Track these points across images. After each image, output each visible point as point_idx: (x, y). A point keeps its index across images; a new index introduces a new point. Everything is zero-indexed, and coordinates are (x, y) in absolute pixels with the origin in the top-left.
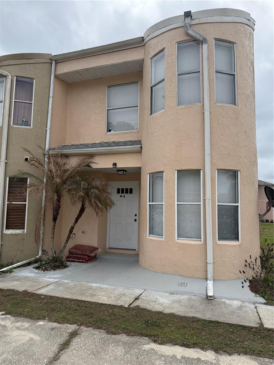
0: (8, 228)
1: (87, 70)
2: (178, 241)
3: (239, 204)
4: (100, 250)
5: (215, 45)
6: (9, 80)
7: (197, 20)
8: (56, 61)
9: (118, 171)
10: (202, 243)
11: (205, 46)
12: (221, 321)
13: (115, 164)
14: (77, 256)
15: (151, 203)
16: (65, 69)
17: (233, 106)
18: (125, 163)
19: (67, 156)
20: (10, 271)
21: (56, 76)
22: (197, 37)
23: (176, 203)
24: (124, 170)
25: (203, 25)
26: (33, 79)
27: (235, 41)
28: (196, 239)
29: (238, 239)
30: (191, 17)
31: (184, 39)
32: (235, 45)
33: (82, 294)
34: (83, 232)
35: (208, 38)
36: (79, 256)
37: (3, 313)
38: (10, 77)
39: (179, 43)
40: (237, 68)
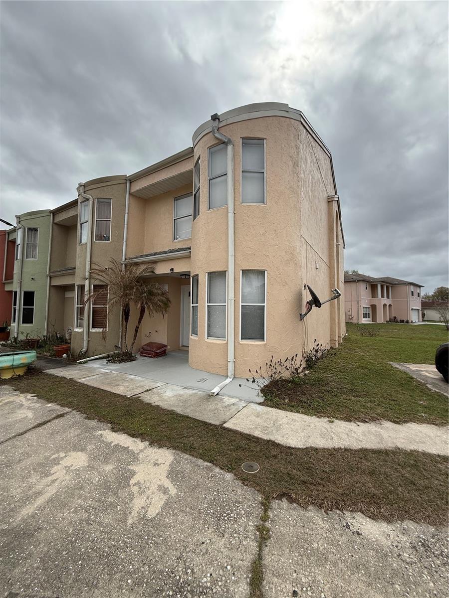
0: (93, 327)
1: (153, 185)
2: (207, 341)
3: (265, 304)
4: (169, 347)
5: (242, 144)
6: (91, 203)
7: (225, 121)
8: (130, 180)
9: (181, 275)
10: (225, 342)
11: (230, 147)
12: (192, 416)
13: (172, 270)
14: (147, 351)
15: (193, 305)
16: (138, 186)
17: (261, 205)
18: (180, 267)
19: (137, 264)
20: (85, 363)
21: (130, 194)
22: (223, 139)
23: (207, 304)
24: (185, 275)
25: (230, 125)
26: (111, 199)
27: (264, 137)
28: (222, 339)
29: (264, 339)
30: (219, 119)
31: (214, 143)
32: (265, 141)
33: (109, 384)
34: (156, 331)
35: (233, 139)
36: (149, 352)
37: (33, 395)
38: (91, 200)
39: (210, 148)
40: (266, 165)
